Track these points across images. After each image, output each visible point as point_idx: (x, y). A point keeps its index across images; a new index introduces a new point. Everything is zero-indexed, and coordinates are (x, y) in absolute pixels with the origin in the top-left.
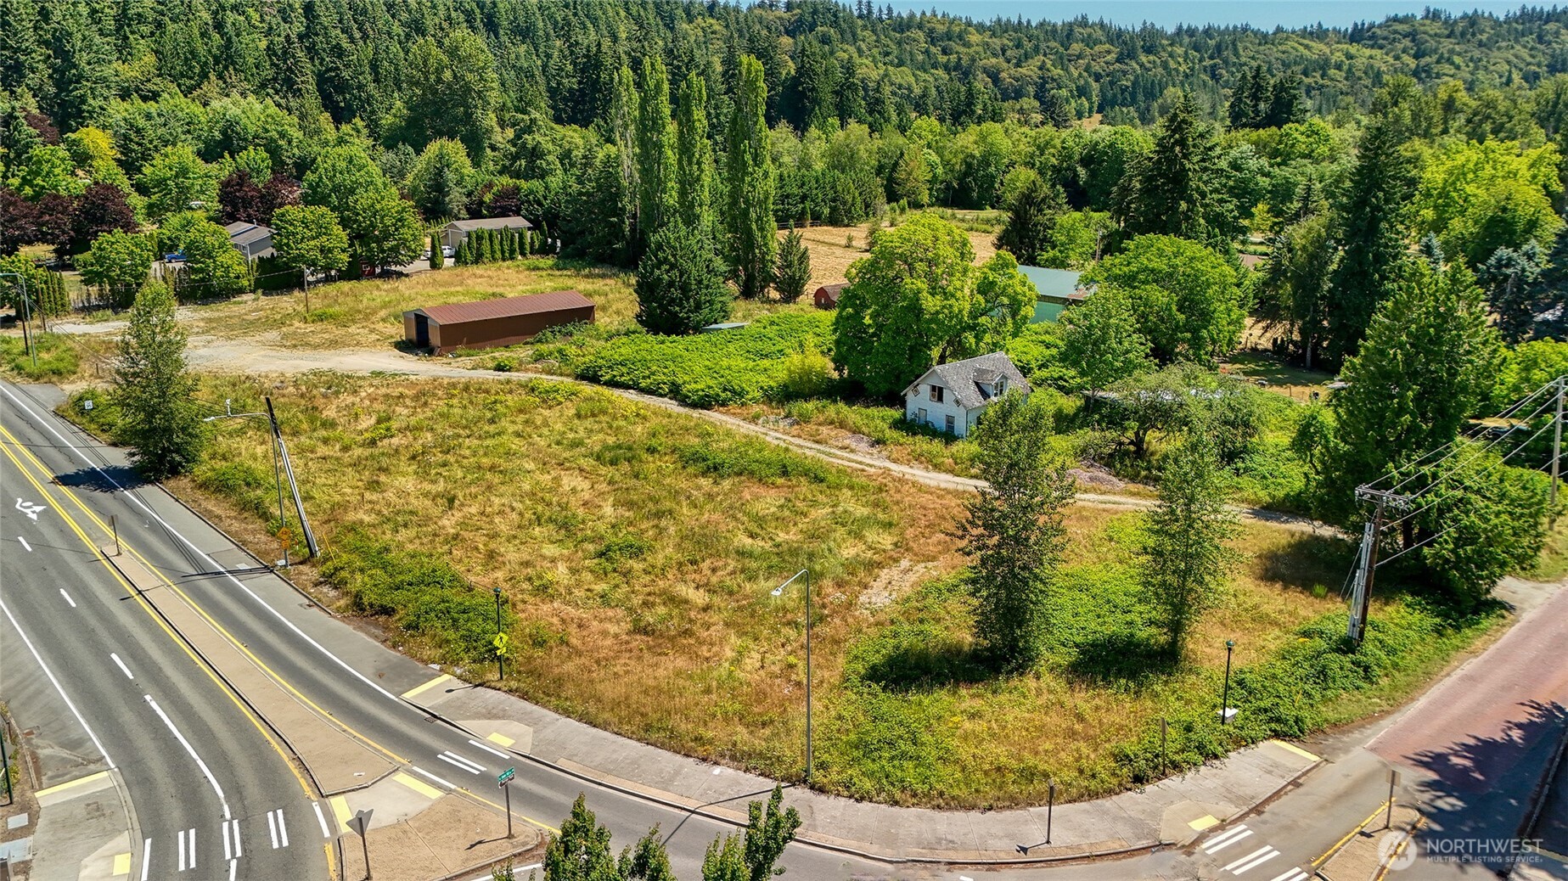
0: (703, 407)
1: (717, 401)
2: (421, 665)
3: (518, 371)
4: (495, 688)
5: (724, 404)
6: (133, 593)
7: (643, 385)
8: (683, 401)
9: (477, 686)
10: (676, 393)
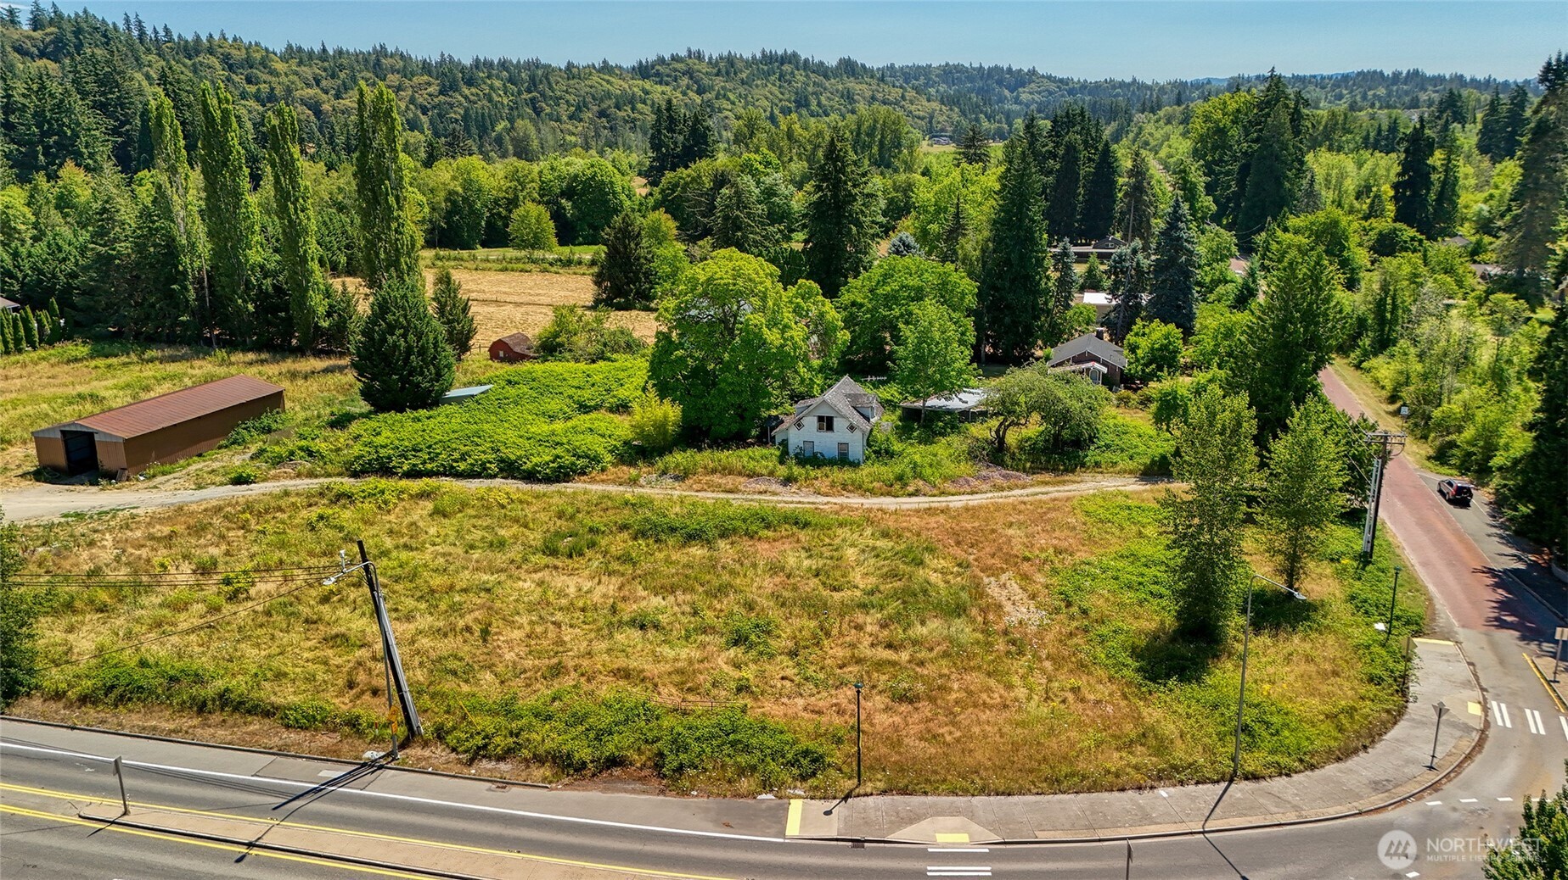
0: (557, 480)
1: (574, 472)
2: (750, 801)
5: (584, 474)
6: (244, 850)
8: (530, 477)
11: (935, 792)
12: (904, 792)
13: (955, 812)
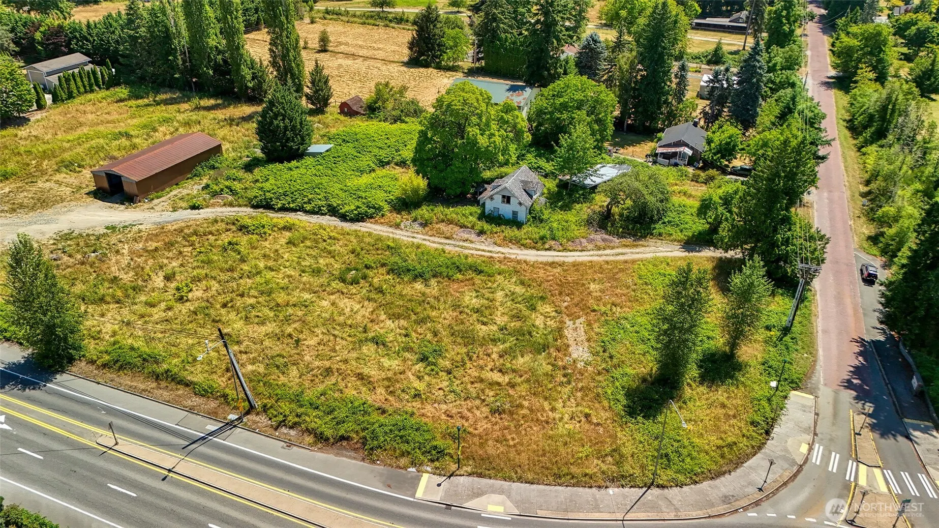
0: (358, 220)
1: (367, 216)
2: (403, 471)
3: (207, 207)
4: (461, 475)
5: (372, 217)
6: (166, 473)
7: (308, 208)
8: (344, 218)
9: (450, 477)
10: (333, 211)
11: (495, 478)
12: (480, 475)
13: (501, 492)
